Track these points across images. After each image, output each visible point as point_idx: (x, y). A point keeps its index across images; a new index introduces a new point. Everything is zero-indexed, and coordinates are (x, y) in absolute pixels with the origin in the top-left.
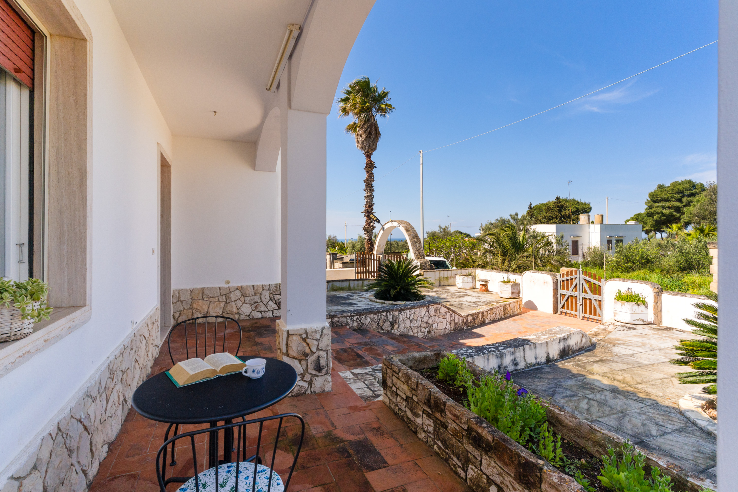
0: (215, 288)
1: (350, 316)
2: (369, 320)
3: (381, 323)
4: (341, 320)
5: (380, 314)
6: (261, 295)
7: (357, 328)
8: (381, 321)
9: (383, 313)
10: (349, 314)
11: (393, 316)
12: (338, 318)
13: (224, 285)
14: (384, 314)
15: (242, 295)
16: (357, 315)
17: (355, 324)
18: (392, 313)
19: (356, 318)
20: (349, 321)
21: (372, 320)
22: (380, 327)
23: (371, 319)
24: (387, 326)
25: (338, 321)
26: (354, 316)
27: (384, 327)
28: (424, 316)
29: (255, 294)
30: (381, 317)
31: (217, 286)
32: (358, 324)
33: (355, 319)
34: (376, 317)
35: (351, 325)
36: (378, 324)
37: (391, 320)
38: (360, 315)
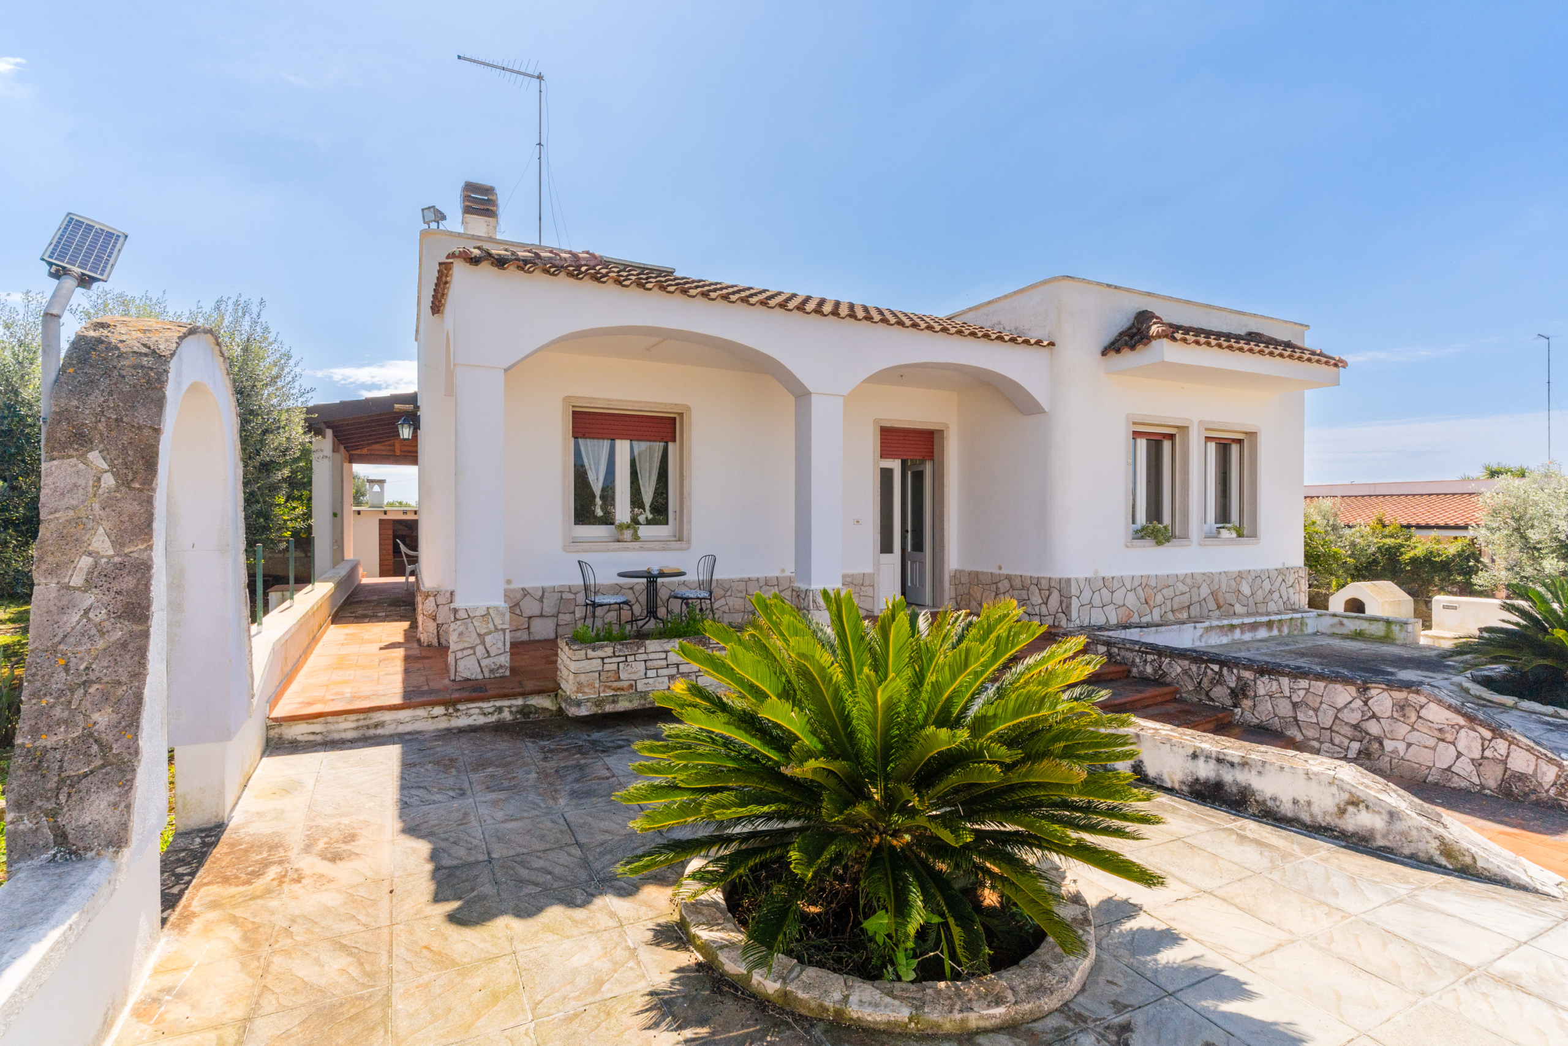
0: (987, 573)
1: (1139, 651)
2: (1179, 670)
3: (1205, 684)
4: (1123, 653)
5: (1204, 666)
6: (1028, 590)
7: (1152, 677)
8: (1205, 680)
9: (1212, 666)
10: (1137, 648)
11: (1239, 678)
12: (1119, 649)
13: (996, 571)
14: (1216, 668)
15: (1011, 586)
16: (1153, 654)
17: (1149, 669)
18: (1235, 671)
19: (1150, 657)
20: (1137, 660)
21: (1185, 672)
22: (1203, 692)
23: (1183, 670)
24: (1220, 694)
25: (1119, 655)
26: (1147, 653)
27: (1212, 694)
28: (1346, 706)
29: (1023, 588)
30: (1205, 673)
31: (989, 570)
32: (1155, 671)
33: (1149, 660)
34: (1194, 668)
35: (1141, 668)
36: (1199, 683)
37: (1233, 685)
38: (1160, 656)
